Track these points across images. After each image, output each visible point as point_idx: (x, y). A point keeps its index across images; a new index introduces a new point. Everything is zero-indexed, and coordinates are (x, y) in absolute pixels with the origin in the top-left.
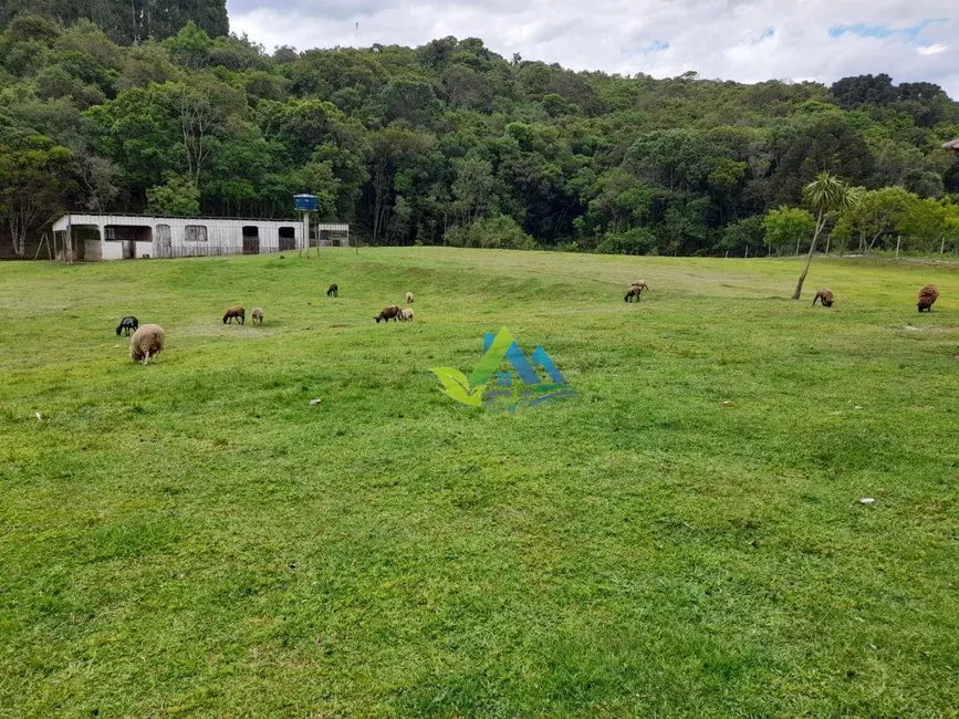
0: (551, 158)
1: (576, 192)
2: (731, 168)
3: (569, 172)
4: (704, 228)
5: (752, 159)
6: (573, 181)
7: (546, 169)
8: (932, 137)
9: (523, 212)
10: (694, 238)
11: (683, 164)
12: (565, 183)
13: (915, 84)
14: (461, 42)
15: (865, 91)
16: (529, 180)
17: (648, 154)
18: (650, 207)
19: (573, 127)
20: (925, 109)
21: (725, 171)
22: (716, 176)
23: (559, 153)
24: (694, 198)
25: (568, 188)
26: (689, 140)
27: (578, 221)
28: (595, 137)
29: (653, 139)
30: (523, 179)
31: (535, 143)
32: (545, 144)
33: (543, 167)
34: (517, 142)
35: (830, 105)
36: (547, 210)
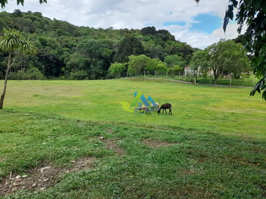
0: (54, 48)
1: (63, 59)
2: (108, 51)
3: (61, 53)
4: (102, 70)
5: (114, 48)
6: (62, 56)
7: (52, 52)
8: (166, 44)
9: (43, 67)
10: (99, 74)
11: (94, 50)
12: (59, 57)
13: (162, 30)
14: (33, 13)
15: (149, 31)
16: (45, 56)
17: (83, 47)
18: (85, 64)
19: (65, 39)
20: (164, 36)
21: (106, 52)
22: (104, 54)
23: (57, 47)
24: (99, 61)
25: (60, 58)
26: (95, 43)
27: (63, 69)
28: (73, 42)
29: (85, 42)
30: (43, 55)
31: (47, 43)
32: (51, 44)
33: (50, 51)
34: (40, 43)
35: (139, 34)
36: (54, 65)
